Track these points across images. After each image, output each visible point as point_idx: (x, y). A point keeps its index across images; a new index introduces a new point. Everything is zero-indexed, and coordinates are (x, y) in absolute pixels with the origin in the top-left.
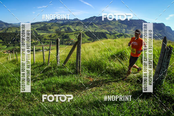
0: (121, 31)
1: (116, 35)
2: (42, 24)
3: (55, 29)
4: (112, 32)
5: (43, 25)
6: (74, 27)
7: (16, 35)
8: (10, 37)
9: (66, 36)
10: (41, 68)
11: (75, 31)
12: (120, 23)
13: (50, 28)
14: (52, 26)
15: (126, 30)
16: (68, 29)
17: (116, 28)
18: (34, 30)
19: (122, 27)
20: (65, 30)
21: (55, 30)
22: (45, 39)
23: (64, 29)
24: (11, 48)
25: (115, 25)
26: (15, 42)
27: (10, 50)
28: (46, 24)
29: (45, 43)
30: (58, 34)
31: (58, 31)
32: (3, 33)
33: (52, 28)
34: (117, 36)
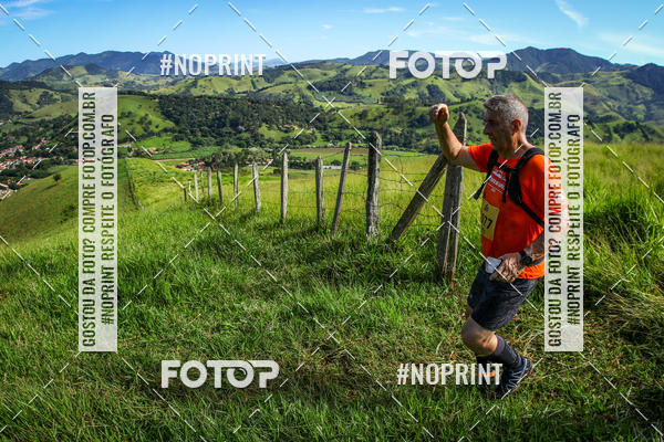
0: (631, 110)
1: (612, 124)
2: (331, 69)
3: (383, 91)
4: (598, 112)
5: (332, 74)
6: (454, 85)
7: (228, 104)
8: (207, 113)
9: (422, 116)
10: (303, 241)
11: (457, 100)
12: (625, 81)
13: (362, 85)
14: (368, 77)
15: (649, 109)
16: (430, 93)
17: (610, 97)
18: (299, 90)
19: (633, 96)
20: (421, 95)
21: (382, 94)
22: (343, 126)
23: (415, 91)
24: (208, 151)
25: (608, 86)
26: (224, 130)
27: (203, 160)
28: (346, 70)
29: (340, 139)
30: (391, 110)
31: (392, 96)
32: (176, 97)
33: (370, 86)
34: (616, 131)
